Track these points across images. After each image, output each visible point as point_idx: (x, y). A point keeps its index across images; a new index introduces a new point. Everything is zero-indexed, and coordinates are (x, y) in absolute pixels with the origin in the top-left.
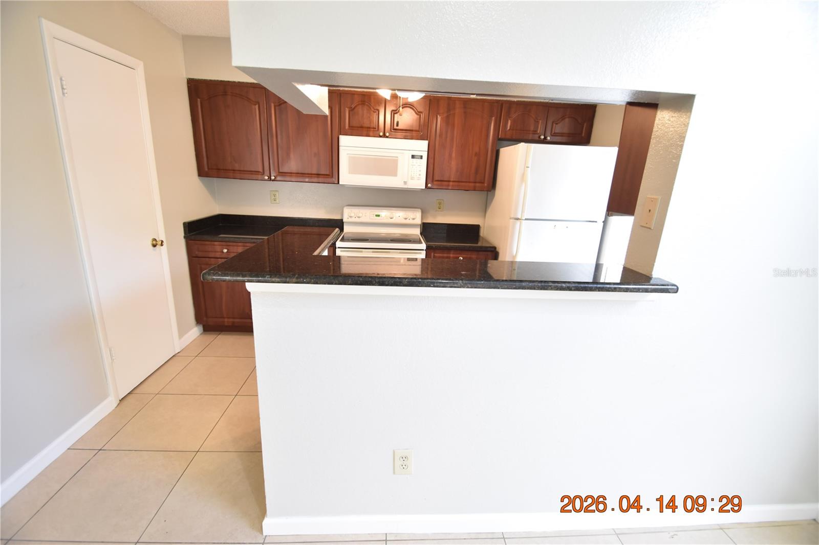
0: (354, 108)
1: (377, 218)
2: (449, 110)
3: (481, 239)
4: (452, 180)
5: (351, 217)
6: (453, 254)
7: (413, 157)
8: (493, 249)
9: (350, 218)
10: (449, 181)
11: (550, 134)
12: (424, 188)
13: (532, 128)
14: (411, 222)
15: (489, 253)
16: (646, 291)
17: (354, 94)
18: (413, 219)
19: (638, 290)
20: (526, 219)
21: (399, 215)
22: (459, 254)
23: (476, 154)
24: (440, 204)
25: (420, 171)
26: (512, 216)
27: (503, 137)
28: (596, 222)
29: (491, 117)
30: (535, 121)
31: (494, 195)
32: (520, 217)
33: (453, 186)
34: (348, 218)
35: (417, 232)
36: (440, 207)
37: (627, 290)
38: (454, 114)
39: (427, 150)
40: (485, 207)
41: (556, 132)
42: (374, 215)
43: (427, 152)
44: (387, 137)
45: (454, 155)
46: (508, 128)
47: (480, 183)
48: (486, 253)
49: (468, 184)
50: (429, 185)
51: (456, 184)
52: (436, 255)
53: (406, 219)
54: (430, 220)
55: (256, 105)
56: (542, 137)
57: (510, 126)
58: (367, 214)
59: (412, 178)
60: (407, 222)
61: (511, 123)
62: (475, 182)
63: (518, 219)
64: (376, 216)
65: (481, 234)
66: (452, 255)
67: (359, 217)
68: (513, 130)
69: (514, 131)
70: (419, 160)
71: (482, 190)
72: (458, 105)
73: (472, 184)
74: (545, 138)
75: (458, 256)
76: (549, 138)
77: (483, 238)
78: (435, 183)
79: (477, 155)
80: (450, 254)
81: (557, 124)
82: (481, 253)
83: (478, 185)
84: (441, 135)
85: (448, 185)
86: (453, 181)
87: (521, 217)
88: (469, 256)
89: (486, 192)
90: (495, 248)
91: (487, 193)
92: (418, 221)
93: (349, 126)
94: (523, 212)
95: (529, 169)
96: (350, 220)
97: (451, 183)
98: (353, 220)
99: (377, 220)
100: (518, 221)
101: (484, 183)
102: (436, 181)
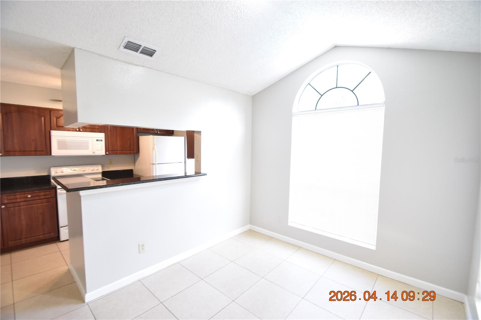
0: (59, 117)
1: (74, 171)
3: (134, 176)
5: (57, 173)
7: (97, 140)
9: (55, 174)
11: (159, 131)
12: (104, 154)
16: (201, 175)
18: (97, 170)
19: (199, 176)
20: (157, 164)
21: (89, 169)
24: (111, 161)
25: (102, 147)
26: (151, 163)
27: (140, 131)
31: (139, 156)
32: (154, 163)
34: (53, 174)
35: (100, 176)
36: (111, 163)
37: (197, 176)
39: (104, 137)
40: (134, 161)
42: (72, 170)
44: (81, 131)
45: (118, 139)
47: (133, 151)
49: (127, 151)
50: (107, 153)
51: (121, 151)
53: (93, 170)
54: (107, 170)
56: (156, 132)
59: (98, 150)
60: (94, 172)
62: (130, 151)
63: (154, 164)
65: (134, 173)
67: (62, 172)
70: (101, 142)
71: (133, 154)
73: (129, 151)
74: (157, 132)
76: (159, 133)
77: (135, 174)
78: (110, 152)
79: (129, 139)
84: (111, 131)
86: (119, 150)
87: (156, 163)
89: (135, 155)
92: (100, 171)
93: (57, 126)
94: (156, 161)
95: (155, 145)
97: (118, 152)
99: (75, 173)
100: (154, 165)
101: (134, 150)
102: (110, 151)
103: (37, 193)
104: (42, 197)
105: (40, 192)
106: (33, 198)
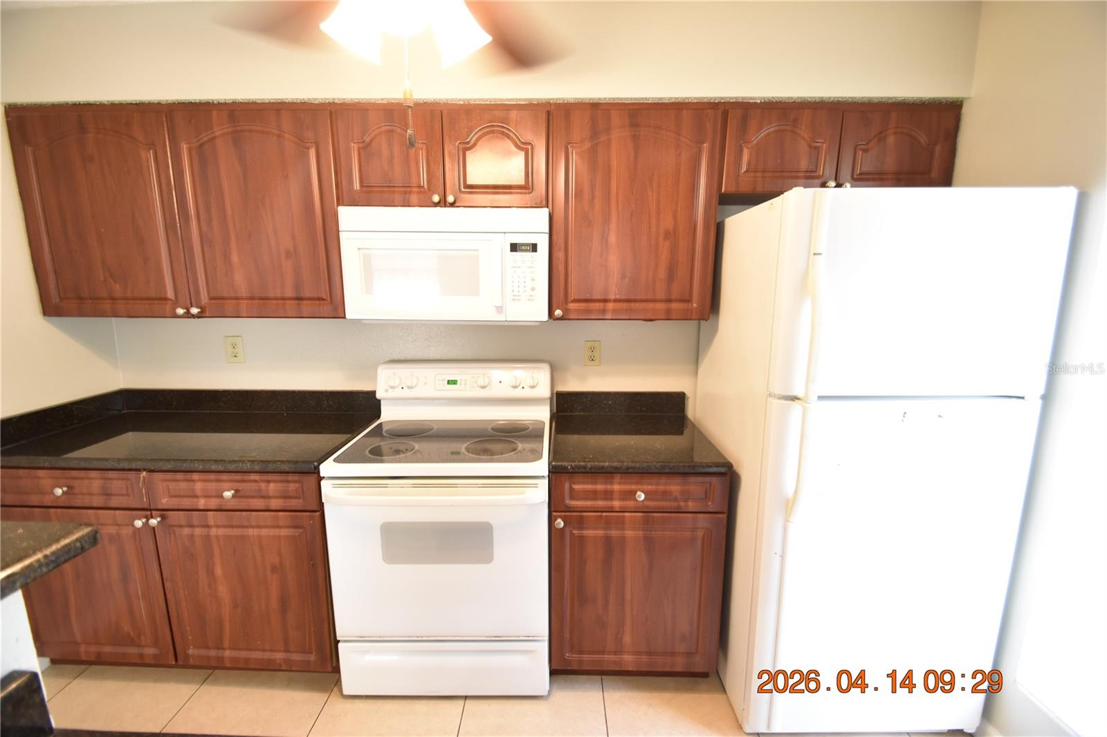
0: (371, 142)
1: (452, 386)
2: (594, 134)
4: (612, 297)
5: (392, 387)
6: (620, 484)
7: (514, 247)
8: (722, 470)
9: (390, 390)
10: (605, 301)
11: (849, 177)
12: (545, 317)
13: (804, 164)
14: (528, 393)
15: (714, 480)
17: (367, 110)
18: (533, 387)
21: (500, 380)
22: (637, 483)
23: (667, 235)
24: (592, 350)
26: (778, 390)
27: (732, 189)
28: (1023, 398)
29: (700, 142)
30: (810, 147)
31: (714, 330)
32: (800, 394)
33: (614, 311)
34: (387, 391)
35: (542, 414)
36: (592, 356)
38: (609, 140)
39: (547, 231)
40: (696, 355)
41: (865, 169)
42: (443, 380)
43: (547, 236)
44: (451, 206)
45: (612, 238)
46: (744, 168)
47: (681, 301)
48: (708, 479)
49: (651, 305)
50: (558, 313)
51: (625, 305)
52: (576, 487)
53: (515, 387)
54: (573, 385)
55: (149, 149)
56: (832, 184)
57: (749, 164)
58: (429, 380)
59: (515, 299)
60: (519, 393)
61: (751, 155)
62: (669, 301)
63: (794, 398)
64: (449, 382)
65: (690, 414)
66: (616, 487)
67: (410, 388)
68: (756, 171)
69: (759, 174)
71: (685, 316)
72: (616, 119)
73: (661, 306)
74: (839, 186)
75: (633, 487)
76: (848, 186)
78: (572, 306)
79: (671, 235)
80: (612, 483)
81: (865, 151)
82: (692, 479)
83: (674, 306)
84: (579, 194)
85: (604, 311)
86: (616, 301)
87: (806, 392)
88: (661, 488)
89: (695, 323)
90: (729, 466)
91: (699, 324)
92: (544, 391)
93: (361, 185)
95: (820, 259)
96: (391, 394)
97: (610, 306)
98: (398, 393)
99: (453, 391)
100: (796, 407)
101: (689, 301)
102: (575, 301)
103: (256, 481)
104: (275, 504)
105: (269, 482)
106: (243, 504)
